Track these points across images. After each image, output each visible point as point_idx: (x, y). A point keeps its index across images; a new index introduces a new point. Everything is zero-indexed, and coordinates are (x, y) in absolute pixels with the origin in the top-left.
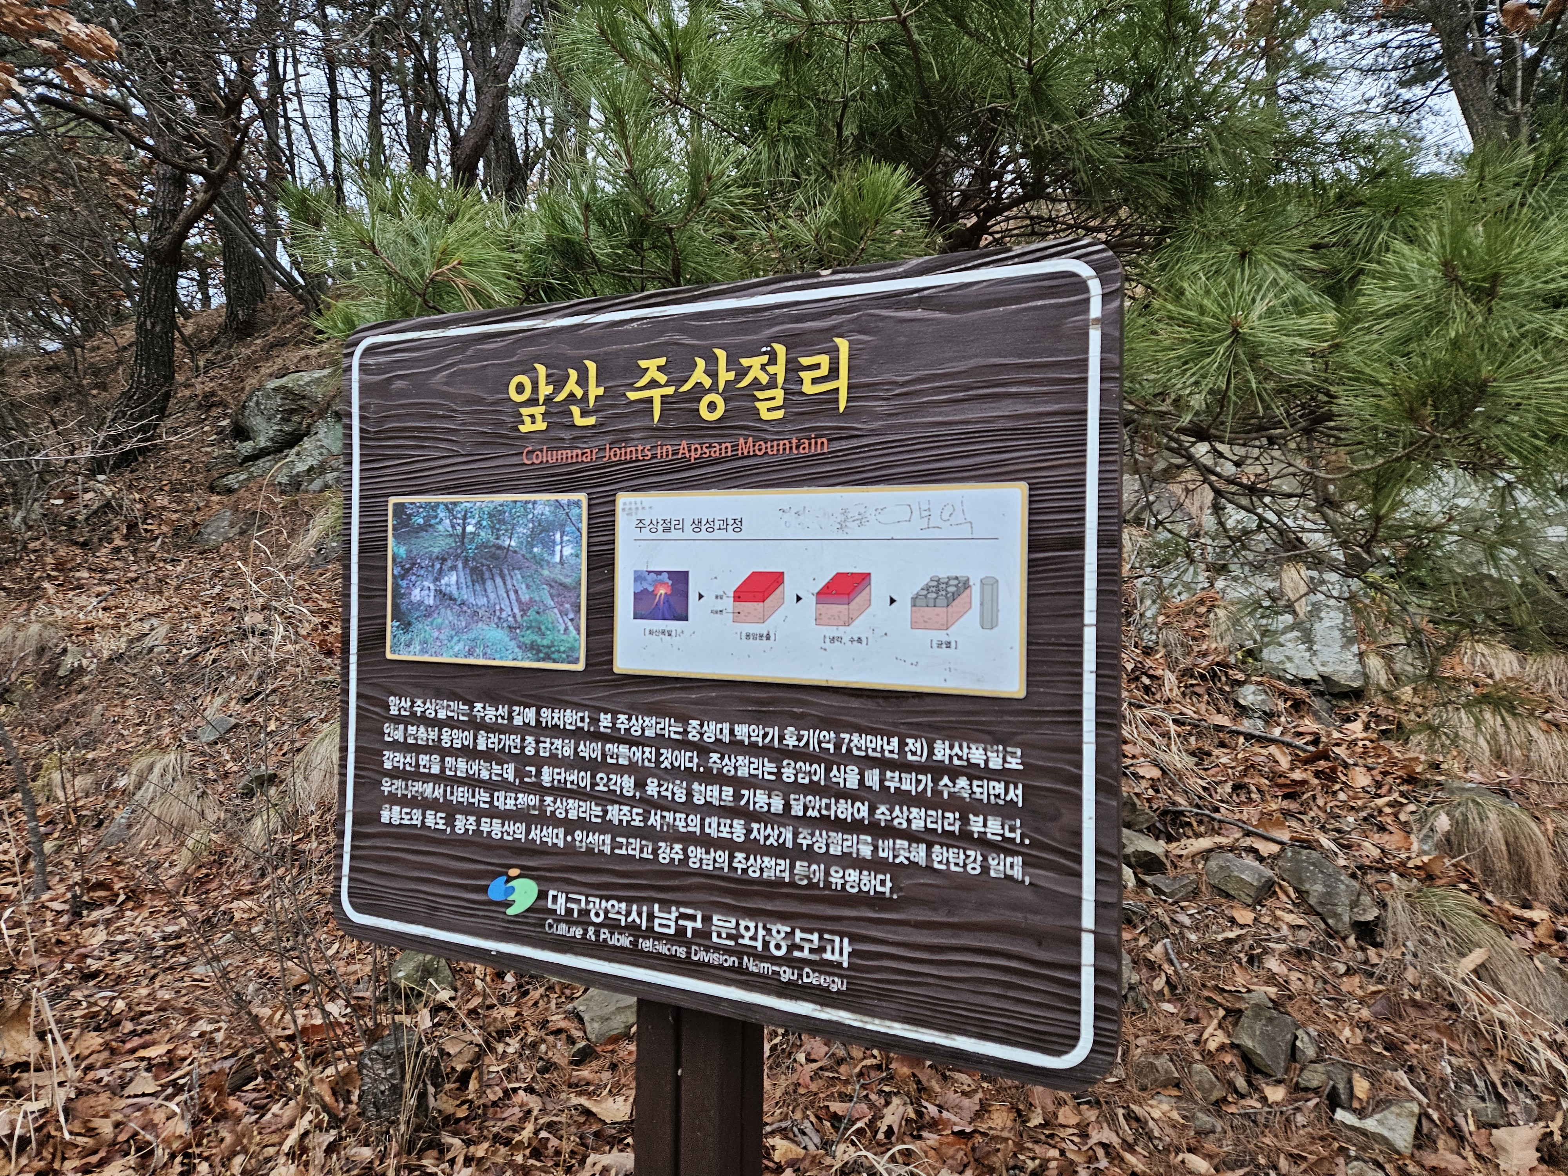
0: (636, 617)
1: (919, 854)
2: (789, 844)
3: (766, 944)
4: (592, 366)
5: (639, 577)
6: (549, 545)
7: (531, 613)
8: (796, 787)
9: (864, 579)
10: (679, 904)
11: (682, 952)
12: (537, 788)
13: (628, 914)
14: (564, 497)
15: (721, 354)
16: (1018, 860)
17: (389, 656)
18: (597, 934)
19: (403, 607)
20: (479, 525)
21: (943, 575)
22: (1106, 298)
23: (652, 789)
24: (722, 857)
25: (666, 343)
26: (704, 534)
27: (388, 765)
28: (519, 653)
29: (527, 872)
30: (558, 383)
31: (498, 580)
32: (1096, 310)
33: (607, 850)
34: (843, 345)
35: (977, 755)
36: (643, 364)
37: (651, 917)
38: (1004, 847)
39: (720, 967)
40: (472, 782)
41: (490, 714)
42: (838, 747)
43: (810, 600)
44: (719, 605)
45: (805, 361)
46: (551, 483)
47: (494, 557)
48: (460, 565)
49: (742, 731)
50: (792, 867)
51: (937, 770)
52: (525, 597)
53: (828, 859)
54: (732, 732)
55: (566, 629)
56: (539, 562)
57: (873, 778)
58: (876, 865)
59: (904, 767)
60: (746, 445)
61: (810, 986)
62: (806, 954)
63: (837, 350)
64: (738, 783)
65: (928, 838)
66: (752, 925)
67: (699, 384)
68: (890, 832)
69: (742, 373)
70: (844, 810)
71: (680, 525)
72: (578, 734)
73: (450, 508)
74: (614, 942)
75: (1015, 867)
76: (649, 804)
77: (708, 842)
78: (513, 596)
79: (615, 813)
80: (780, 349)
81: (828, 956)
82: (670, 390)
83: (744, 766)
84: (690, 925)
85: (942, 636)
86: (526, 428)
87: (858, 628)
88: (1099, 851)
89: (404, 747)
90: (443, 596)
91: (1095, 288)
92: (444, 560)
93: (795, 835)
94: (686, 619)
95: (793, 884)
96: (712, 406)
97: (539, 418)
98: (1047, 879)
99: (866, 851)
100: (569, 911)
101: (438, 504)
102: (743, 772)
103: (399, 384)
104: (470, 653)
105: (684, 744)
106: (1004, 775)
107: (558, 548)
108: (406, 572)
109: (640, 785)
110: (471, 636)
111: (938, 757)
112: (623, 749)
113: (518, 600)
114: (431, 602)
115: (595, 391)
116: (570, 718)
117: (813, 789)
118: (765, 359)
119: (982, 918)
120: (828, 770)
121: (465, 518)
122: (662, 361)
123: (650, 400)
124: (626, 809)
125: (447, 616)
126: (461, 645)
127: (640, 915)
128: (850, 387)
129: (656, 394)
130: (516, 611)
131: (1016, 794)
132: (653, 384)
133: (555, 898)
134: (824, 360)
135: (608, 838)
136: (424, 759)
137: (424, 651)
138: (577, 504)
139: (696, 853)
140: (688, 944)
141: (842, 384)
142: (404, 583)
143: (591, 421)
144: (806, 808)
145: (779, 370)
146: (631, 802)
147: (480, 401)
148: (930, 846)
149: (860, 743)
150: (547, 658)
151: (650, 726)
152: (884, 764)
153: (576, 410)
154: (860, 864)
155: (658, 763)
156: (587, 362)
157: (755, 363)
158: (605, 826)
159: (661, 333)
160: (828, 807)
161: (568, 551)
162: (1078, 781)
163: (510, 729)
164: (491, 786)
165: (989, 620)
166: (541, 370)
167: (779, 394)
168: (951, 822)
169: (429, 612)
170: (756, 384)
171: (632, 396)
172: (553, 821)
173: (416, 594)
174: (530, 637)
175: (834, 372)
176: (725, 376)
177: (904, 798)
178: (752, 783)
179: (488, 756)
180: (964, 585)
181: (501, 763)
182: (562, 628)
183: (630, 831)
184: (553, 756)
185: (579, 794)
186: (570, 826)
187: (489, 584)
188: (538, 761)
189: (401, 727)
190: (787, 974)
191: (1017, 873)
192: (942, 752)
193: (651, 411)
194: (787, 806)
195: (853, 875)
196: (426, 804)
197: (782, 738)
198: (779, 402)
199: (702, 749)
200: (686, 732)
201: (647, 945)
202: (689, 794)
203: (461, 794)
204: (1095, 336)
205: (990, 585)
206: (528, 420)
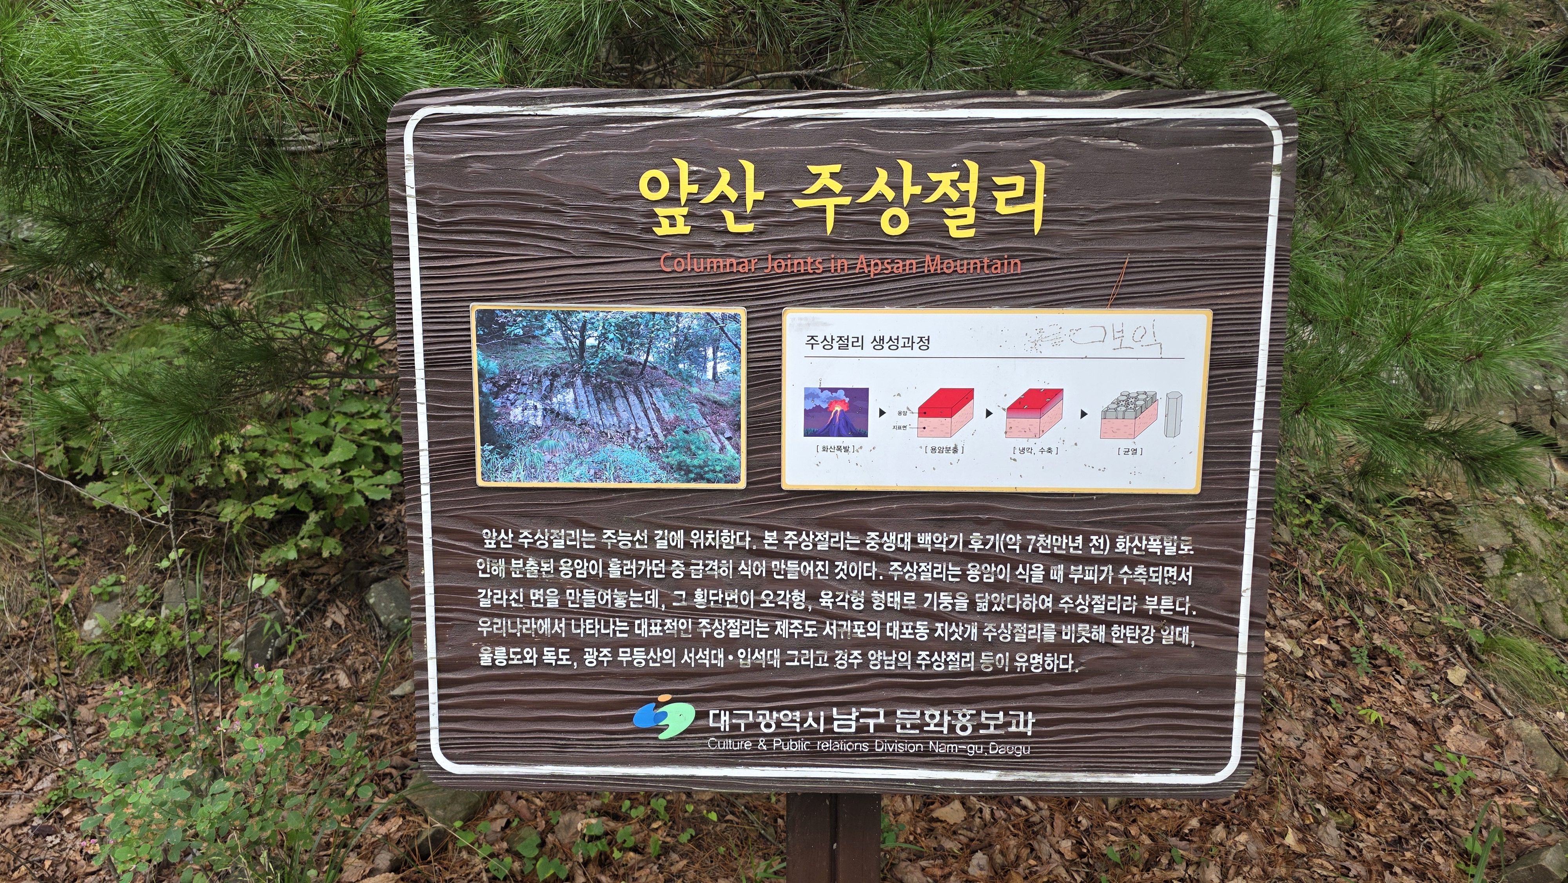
0: (807, 434)
1: (1099, 633)
2: (974, 638)
3: (952, 728)
4: (749, 168)
5: (810, 394)
6: (699, 362)
7: (678, 433)
8: (982, 586)
9: (1054, 394)
10: (858, 704)
11: (865, 747)
12: (692, 612)
13: (803, 720)
14: (717, 311)
15: (907, 167)
16: (1186, 629)
17: (480, 483)
18: (769, 743)
19: (499, 429)
20: (603, 338)
21: (1133, 390)
22: (1286, 147)
23: (826, 600)
24: (905, 657)
25: (841, 149)
26: (886, 352)
27: (484, 603)
28: (663, 475)
29: (679, 697)
30: (707, 182)
31: (633, 398)
32: (1277, 158)
33: (776, 663)
34: (1040, 167)
35: (1154, 546)
36: (814, 169)
37: (829, 720)
38: (1175, 620)
39: (906, 754)
40: (605, 613)
41: (624, 539)
42: (1024, 547)
43: (1000, 417)
44: (902, 421)
45: (1000, 181)
46: (697, 294)
47: (625, 373)
48: (579, 382)
49: (925, 539)
50: (978, 657)
51: (1117, 561)
52: (669, 414)
53: (1013, 647)
54: (914, 541)
55: (722, 449)
56: (688, 379)
57: (1058, 573)
58: (1059, 647)
59: (1087, 560)
60: (932, 262)
61: (997, 756)
62: (992, 730)
63: (1034, 173)
64: (920, 588)
65: (1107, 620)
66: (937, 713)
67: (880, 196)
68: (1074, 617)
69: (930, 188)
70: (1029, 603)
71: (859, 342)
72: (738, 553)
73: (562, 319)
74: (789, 748)
75: (1184, 634)
76: (824, 615)
77: (888, 645)
78: (652, 415)
79: (782, 627)
80: (973, 167)
81: (1013, 729)
82: (846, 201)
83: (926, 572)
84: (872, 722)
85: (1129, 444)
86: (664, 230)
87: (1048, 439)
88: (1252, 614)
89: (508, 582)
90: (555, 416)
91: (1278, 138)
92: (555, 376)
93: (981, 629)
94: (865, 434)
95: (979, 673)
96: (895, 221)
97: (680, 221)
98: (1209, 640)
99: (1050, 636)
100: (735, 727)
101: (544, 313)
102: (926, 577)
103: (477, 166)
104: (597, 476)
105: (862, 555)
106: (1178, 561)
107: (710, 365)
108: (500, 390)
109: (812, 597)
110: (598, 457)
111: (1120, 549)
112: (792, 565)
113: (660, 419)
114: (539, 423)
115: (753, 195)
116: (728, 538)
117: (999, 586)
118: (955, 175)
119: (1154, 678)
120: (1014, 568)
121: (583, 329)
122: (837, 168)
123: (822, 210)
124: (796, 623)
125: (562, 438)
126: (584, 469)
127: (817, 720)
128: (1045, 210)
129: (830, 204)
130: (657, 430)
131: (1187, 576)
132: (826, 192)
133: (717, 717)
134: (1019, 181)
135: (777, 653)
136: (536, 594)
137: (531, 476)
138: (735, 318)
139: (876, 657)
140: (870, 740)
141: (1038, 206)
142: (498, 402)
143: (748, 227)
144: (991, 604)
145: (972, 187)
146: (803, 615)
147: (600, 194)
148: (1109, 626)
149: (1044, 542)
150: (700, 478)
151: (824, 540)
152: (1068, 559)
153: (729, 215)
154: (1044, 648)
155: (833, 575)
156: (744, 162)
157: (945, 179)
158: (773, 641)
159: (836, 137)
160: (1013, 601)
161: (722, 368)
162: (1240, 560)
163: (652, 555)
164: (629, 615)
165: (1172, 430)
166: (683, 167)
167: (970, 213)
168: (1129, 604)
169: (535, 434)
170: (945, 200)
171: (800, 203)
172: (711, 642)
173: (516, 414)
174: (676, 457)
175: (1029, 194)
176: (910, 190)
177: (1087, 587)
178: (936, 587)
179: (624, 584)
180: (1152, 399)
181: (640, 590)
182: (717, 447)
183: (802, 643)
184: (705, 577)
185: (741, 613)
186: (730, 645)
187: (620, 403)
188: (689, 584)
189: (502, 562)
190: (974, 750)
191: (1185, 639)
192: (1123, 544)
193: (824, 221)
194: (972, 604)
195: (1037, 658)
196: (540, 642)
197: (967, 543)
198: (970, 220)
199: (882, 559)
200: (864, 544)
201: (825, 746)
202: (868, 602)
203: (588, 627)
204: (1276, 182)
205: (1175, 399)
206: (665, 222)
